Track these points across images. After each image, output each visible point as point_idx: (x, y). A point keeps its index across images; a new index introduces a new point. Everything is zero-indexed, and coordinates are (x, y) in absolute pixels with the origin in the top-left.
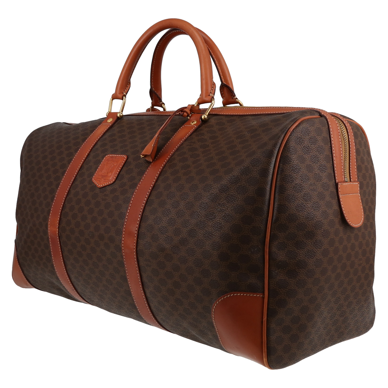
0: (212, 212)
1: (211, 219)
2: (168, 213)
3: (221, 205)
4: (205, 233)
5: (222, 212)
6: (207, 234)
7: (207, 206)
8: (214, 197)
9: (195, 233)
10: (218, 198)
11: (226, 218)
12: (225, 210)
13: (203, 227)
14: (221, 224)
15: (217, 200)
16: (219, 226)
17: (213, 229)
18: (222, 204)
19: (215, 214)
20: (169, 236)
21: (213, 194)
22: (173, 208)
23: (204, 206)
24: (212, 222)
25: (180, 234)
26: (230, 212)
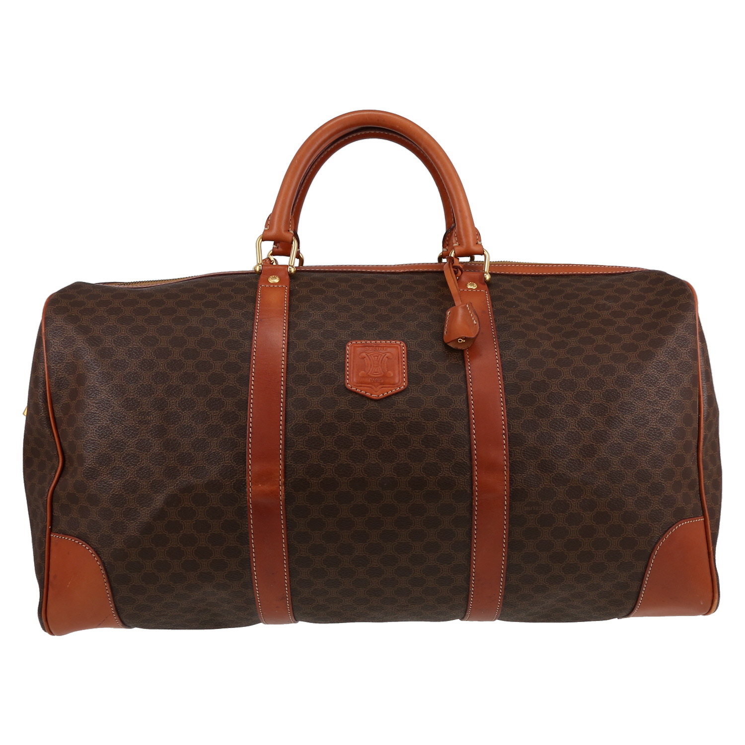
0: (642, 415)
1: (643, 425)
2: (563, 425)
3: (653, 404)
4: (636, 445)
5: (657, 414)
6: (641, 447)
7: (634, 407)
8: (641, 394)
9: (621, 448)
10: (646, 394)
11: (665, 420)
12: (660, 410)
13: (632, 437)
14: (660, 429)
15: (645, 397)
16: (658, 433)
17: (650, 438)
18: (654, 401)
19: (646, 417)
20: (573, 460)
21: (639, 389)
22: (569, 416)
23: (627, 407)
24: (645, 428)
25: (595, 452)
26: (668, 412)
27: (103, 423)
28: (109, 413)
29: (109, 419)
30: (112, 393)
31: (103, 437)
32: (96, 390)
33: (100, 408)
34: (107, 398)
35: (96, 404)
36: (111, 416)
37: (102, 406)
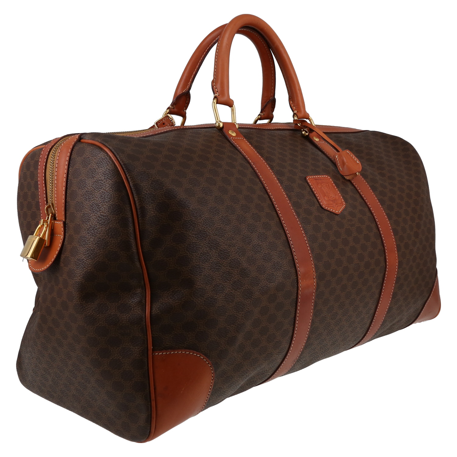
27: (204, 250)
28: (207, 241)
29: (207, 246)
30: (207, 225)
31: (206, 262)
32: (194, 223)
33: (199, 238)
34: (203, 229)
35: (195, 235)
36: (209, 244)
37: (200, 236)
